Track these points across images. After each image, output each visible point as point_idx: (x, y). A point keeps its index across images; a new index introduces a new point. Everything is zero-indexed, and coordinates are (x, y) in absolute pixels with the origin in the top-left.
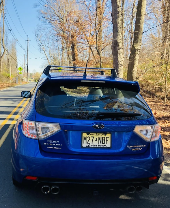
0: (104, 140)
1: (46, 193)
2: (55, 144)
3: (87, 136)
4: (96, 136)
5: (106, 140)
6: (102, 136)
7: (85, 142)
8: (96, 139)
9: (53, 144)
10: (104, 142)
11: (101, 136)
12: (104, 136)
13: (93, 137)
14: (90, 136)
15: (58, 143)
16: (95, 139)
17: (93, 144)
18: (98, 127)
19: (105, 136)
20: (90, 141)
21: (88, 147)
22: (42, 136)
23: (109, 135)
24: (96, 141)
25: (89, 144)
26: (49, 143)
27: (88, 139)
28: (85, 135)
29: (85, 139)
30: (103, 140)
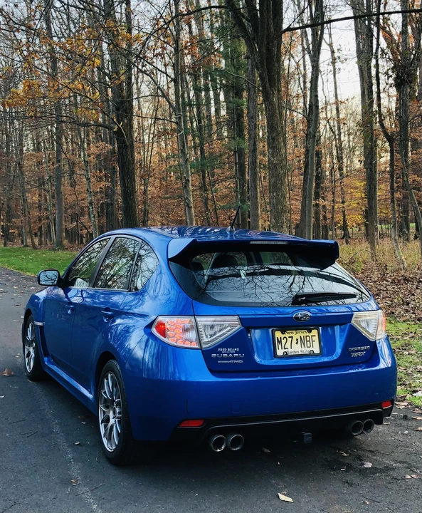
0: (309, 341)
1: (218, 450)
2: (233, 354)
3: (283, 336)
4: (297, 335)
5: (313, 341)
6: (305, 335)
7: (280, 346)
8: (297, 340)
9: (228, 354)
10: (309, 345)
11: (303, 334)
12: (308, 334)
13: (292, 337)
14: (287, 335)
15: (236, 352)
16: (294, 341)
17: (292, 350)
18: (301, 317)
19: (310, 335)
20: (288, 345)
21: (286, 356)
22: (208, 342)
23: (315, 332)
24: (297, 343)
25: (286, 350)
26: (221, 352)
27: (284, 341)
28: (278, 334)
29: (280, 342)
30: (307, 341)
